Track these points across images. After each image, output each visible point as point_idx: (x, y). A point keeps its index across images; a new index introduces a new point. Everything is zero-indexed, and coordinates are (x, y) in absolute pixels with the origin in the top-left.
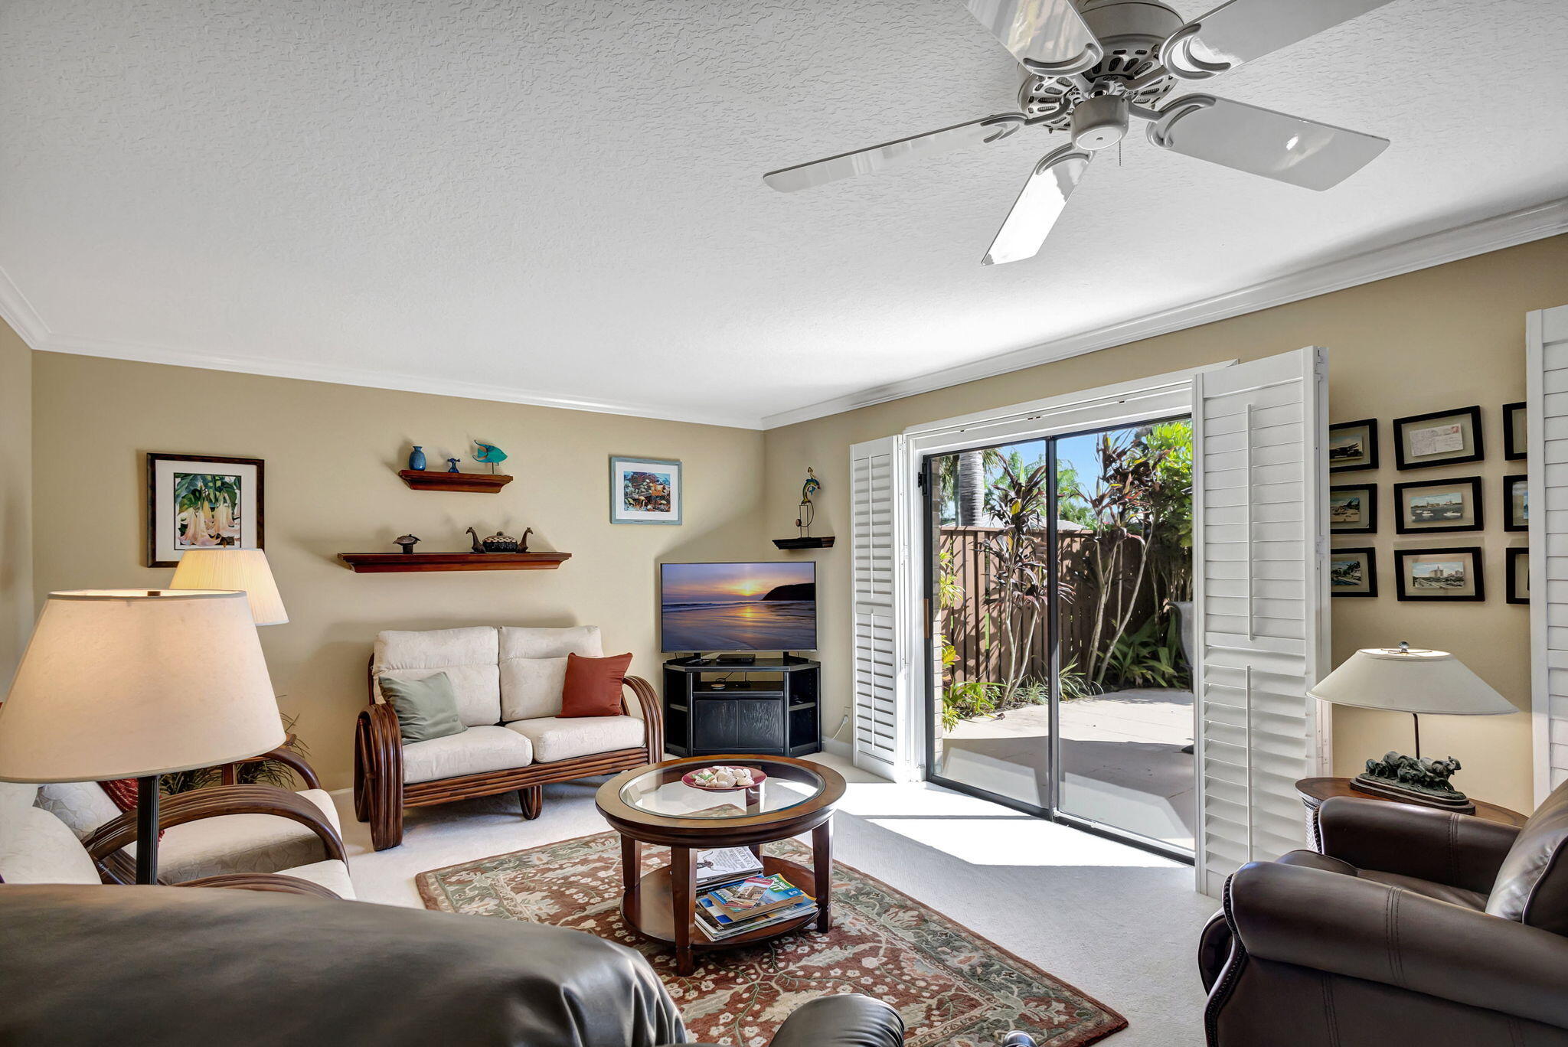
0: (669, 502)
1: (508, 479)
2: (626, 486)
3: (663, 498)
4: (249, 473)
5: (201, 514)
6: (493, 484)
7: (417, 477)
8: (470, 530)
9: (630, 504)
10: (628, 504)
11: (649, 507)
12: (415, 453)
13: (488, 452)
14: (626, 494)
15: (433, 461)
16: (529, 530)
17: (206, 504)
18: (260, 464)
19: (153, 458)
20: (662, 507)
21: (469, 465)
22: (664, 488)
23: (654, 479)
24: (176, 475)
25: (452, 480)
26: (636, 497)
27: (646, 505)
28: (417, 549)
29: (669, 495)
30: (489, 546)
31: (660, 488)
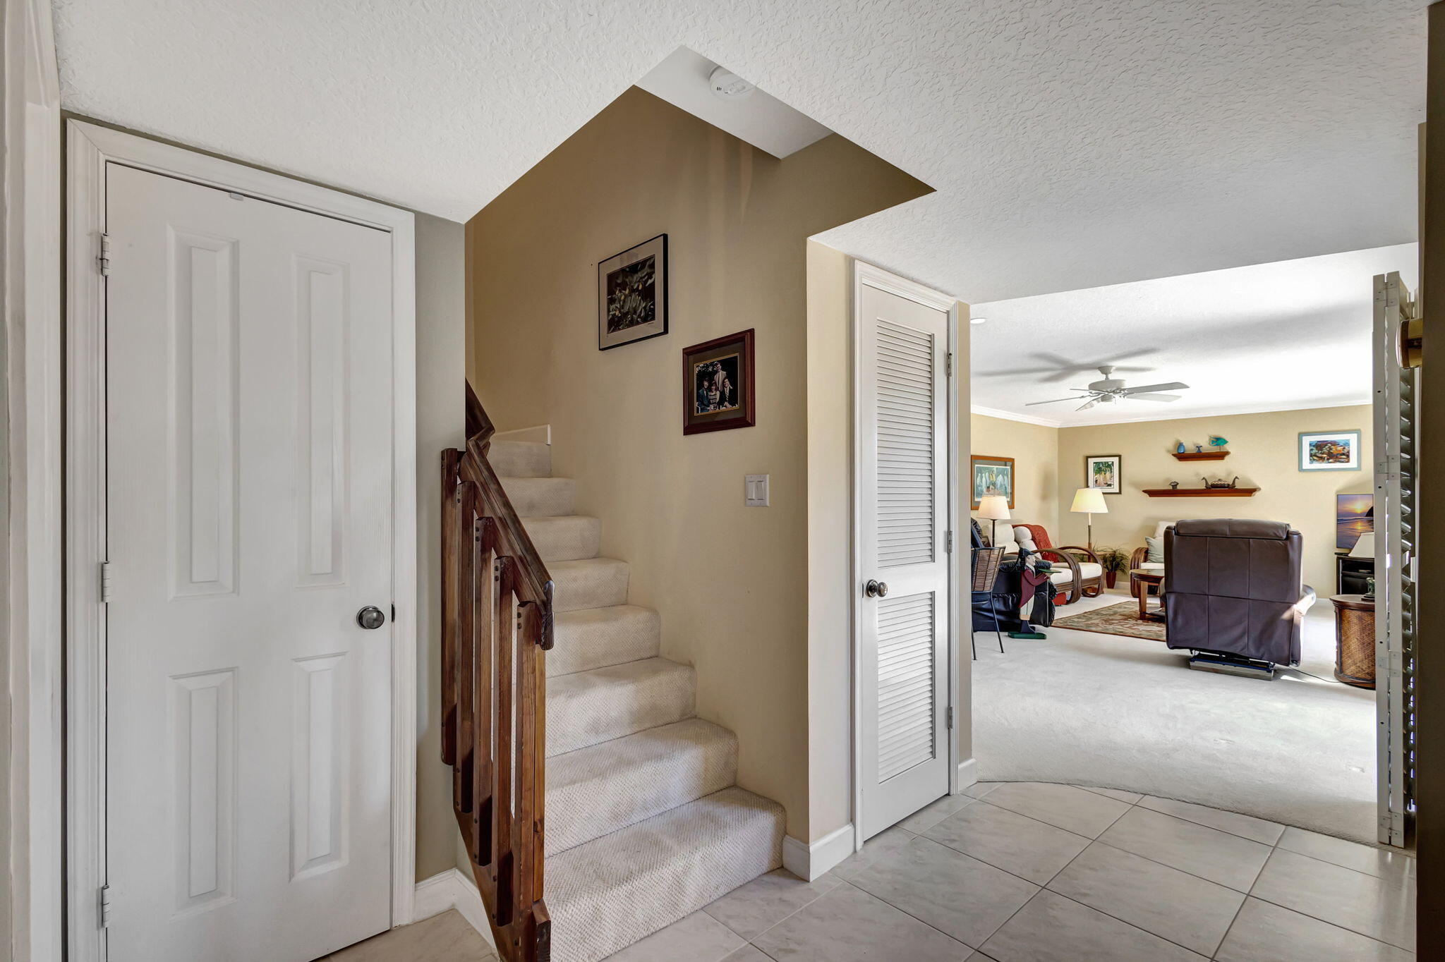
0: (1348, 456)
1: (1227, 453)
2: (1311, 450)
3: (1344, 454)
4: (1116, 460)
5: (1101, 476)
6: (1221, 456)
7: (1182, 456)
8: (1204, 478)
9: (1314, 460)
10: (1312, 461)
11: (1330, 461)
12: (1180, 445)
13: (1218, 440)
14: (1311, 455)
15: (1190, 447)
16: (1236, 478)
17: (1103, 472)
18: (1120, 456)
19: (1088, 457)
20: (1342, 460)
21: (1207, 447)
22: (1344, 448)
23: (1334, 443)
24: (1094, 463)
25: (1199, 456)
26: (1320, 455)
27: (1328, 459)
28: (1179, 487)
29: (1348, 452)
30: (1214, 486)
31: (1339, 448)
